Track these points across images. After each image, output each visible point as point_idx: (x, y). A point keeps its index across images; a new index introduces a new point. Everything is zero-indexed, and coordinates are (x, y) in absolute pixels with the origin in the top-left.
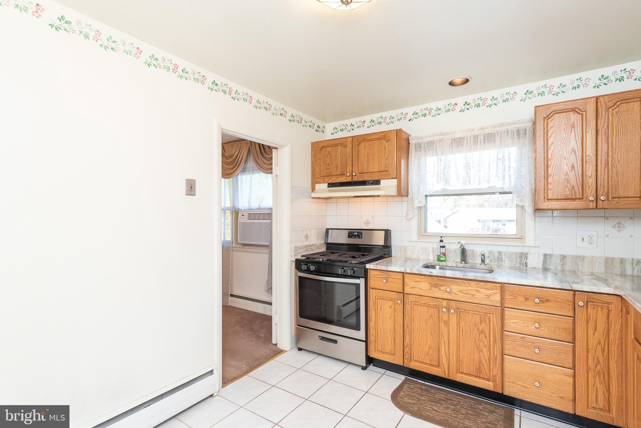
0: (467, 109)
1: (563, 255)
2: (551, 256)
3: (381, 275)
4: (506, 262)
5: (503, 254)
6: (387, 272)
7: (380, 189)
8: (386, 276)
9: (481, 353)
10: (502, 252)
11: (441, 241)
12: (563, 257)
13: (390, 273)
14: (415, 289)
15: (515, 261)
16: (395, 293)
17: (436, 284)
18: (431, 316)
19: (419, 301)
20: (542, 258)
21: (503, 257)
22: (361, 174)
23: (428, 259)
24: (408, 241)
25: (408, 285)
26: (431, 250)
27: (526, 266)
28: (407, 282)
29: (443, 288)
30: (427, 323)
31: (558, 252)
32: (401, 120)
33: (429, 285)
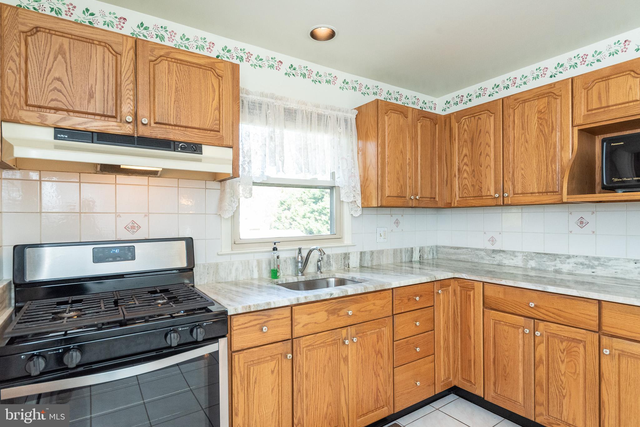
0: (293, 74)
1: (372, 251)
2: (365, 252)
3: (255, 320)
4: (334, 266)
5: (331, 258)
6: (266, 312)
7: (200, 160)
8: (265, 319)
9: (378, 378)
10: (331, 255)
11: (275, 249)
12: (372, 253)
13: (271, 312)
14: (310, 326)
15: (340, 263)
16: (279, 344)
17: (335, 309)
18: (330, 359)
19: (314, 343)
20: (359, 256)
21: (331, 260)
22: (158, 125)
23: (252, 279)
24: (218, 255)
25: (299, 323)
26: (255, 263)
27: (349, 267)
28: (297, 319)
29: (342, 313)
30: (324, 372)
31: (367, 249)
32: (203, 50)
33: (325, 314)
